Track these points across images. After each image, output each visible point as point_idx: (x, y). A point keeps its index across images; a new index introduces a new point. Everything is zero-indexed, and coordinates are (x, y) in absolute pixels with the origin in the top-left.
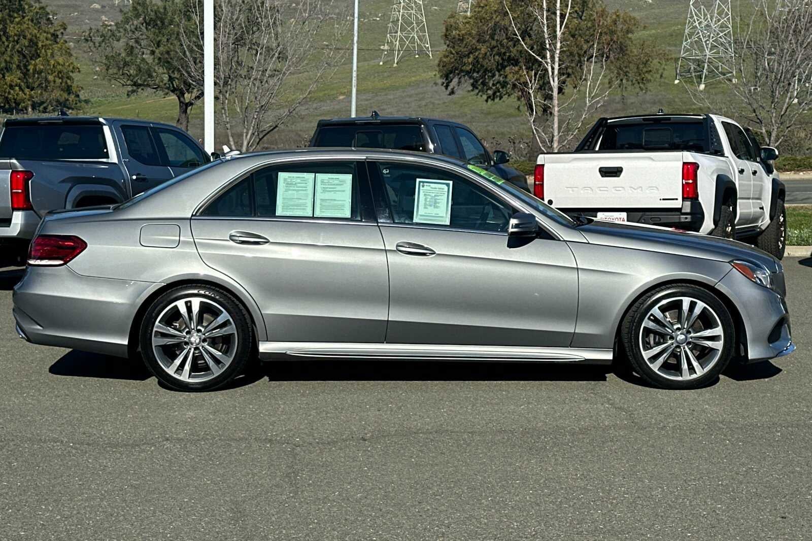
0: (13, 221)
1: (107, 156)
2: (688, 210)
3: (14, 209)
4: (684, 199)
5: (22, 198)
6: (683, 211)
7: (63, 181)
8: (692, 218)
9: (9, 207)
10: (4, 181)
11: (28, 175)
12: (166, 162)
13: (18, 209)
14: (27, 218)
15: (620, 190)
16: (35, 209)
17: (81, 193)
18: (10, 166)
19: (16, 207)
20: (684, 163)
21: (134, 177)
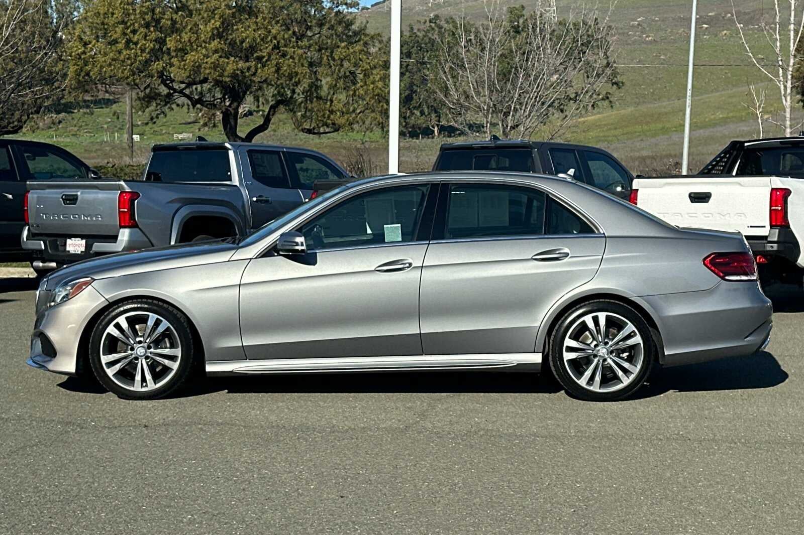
0: (119, 238)
1: (229, 178)
2: (776, 239)
3: (121, 227)
4: (772, 226)
5: (127, 217)
6: (769, 239)
7: (171, 202)
8: (778, 247)
9: (116, 225)
10: (113, 200)
11: (134, 195)
12: (298, 185)
13: (125, 227)
14: (131, 235)
15: (709, 217)
16: (140, 226)
17: (191, 213)
18: (120, 187)
19: (123, 224)
20: (773, 189)
21: (255, 199)
